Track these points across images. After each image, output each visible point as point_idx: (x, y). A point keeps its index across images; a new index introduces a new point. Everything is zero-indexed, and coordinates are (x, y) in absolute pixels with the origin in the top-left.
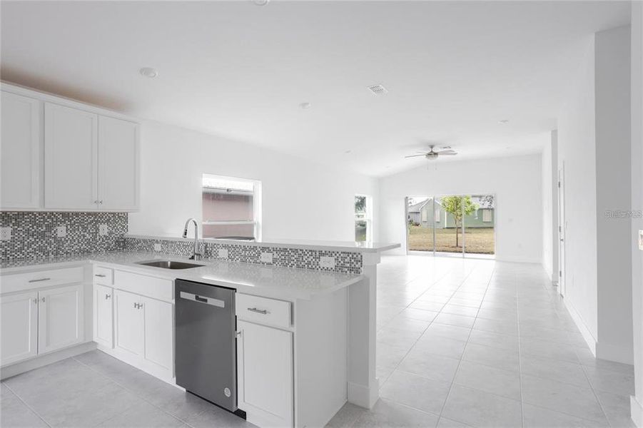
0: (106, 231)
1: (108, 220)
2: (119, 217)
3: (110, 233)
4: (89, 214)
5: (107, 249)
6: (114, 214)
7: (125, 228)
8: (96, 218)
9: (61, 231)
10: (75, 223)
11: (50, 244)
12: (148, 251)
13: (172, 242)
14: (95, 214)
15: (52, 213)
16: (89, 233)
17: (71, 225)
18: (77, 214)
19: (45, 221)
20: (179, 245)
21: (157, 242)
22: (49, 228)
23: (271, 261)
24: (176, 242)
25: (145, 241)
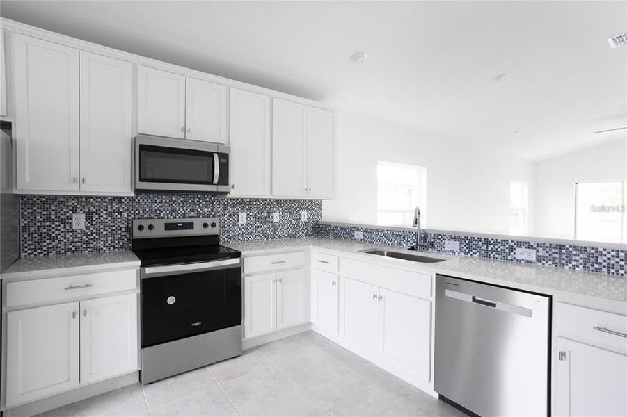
0: (306, 217)
1: (307, 207)
2: (315, 204)
3: (309, 219)
4: (294, 201)
5: (306, 234)
6: (311, 201)
7: (319, 215)
8: (299, 204)
9: (276, 217)
10: (285, 209)
11: (269, 228)
12: (346, 238)
13: (377, 231)
14: (298, 201)
15: (270, 200)
16: (294, 219)
17: (283, 211)
18: (286, 201)
19: (266, 207)
20: (388, 234)
21: (358, 230)
22: (269, 213)
23: (534, 259)
24: (382, 231)
25: (342, 228)
